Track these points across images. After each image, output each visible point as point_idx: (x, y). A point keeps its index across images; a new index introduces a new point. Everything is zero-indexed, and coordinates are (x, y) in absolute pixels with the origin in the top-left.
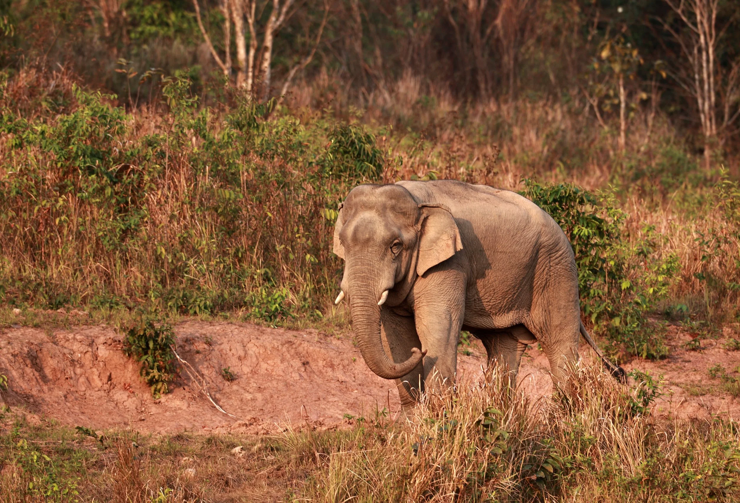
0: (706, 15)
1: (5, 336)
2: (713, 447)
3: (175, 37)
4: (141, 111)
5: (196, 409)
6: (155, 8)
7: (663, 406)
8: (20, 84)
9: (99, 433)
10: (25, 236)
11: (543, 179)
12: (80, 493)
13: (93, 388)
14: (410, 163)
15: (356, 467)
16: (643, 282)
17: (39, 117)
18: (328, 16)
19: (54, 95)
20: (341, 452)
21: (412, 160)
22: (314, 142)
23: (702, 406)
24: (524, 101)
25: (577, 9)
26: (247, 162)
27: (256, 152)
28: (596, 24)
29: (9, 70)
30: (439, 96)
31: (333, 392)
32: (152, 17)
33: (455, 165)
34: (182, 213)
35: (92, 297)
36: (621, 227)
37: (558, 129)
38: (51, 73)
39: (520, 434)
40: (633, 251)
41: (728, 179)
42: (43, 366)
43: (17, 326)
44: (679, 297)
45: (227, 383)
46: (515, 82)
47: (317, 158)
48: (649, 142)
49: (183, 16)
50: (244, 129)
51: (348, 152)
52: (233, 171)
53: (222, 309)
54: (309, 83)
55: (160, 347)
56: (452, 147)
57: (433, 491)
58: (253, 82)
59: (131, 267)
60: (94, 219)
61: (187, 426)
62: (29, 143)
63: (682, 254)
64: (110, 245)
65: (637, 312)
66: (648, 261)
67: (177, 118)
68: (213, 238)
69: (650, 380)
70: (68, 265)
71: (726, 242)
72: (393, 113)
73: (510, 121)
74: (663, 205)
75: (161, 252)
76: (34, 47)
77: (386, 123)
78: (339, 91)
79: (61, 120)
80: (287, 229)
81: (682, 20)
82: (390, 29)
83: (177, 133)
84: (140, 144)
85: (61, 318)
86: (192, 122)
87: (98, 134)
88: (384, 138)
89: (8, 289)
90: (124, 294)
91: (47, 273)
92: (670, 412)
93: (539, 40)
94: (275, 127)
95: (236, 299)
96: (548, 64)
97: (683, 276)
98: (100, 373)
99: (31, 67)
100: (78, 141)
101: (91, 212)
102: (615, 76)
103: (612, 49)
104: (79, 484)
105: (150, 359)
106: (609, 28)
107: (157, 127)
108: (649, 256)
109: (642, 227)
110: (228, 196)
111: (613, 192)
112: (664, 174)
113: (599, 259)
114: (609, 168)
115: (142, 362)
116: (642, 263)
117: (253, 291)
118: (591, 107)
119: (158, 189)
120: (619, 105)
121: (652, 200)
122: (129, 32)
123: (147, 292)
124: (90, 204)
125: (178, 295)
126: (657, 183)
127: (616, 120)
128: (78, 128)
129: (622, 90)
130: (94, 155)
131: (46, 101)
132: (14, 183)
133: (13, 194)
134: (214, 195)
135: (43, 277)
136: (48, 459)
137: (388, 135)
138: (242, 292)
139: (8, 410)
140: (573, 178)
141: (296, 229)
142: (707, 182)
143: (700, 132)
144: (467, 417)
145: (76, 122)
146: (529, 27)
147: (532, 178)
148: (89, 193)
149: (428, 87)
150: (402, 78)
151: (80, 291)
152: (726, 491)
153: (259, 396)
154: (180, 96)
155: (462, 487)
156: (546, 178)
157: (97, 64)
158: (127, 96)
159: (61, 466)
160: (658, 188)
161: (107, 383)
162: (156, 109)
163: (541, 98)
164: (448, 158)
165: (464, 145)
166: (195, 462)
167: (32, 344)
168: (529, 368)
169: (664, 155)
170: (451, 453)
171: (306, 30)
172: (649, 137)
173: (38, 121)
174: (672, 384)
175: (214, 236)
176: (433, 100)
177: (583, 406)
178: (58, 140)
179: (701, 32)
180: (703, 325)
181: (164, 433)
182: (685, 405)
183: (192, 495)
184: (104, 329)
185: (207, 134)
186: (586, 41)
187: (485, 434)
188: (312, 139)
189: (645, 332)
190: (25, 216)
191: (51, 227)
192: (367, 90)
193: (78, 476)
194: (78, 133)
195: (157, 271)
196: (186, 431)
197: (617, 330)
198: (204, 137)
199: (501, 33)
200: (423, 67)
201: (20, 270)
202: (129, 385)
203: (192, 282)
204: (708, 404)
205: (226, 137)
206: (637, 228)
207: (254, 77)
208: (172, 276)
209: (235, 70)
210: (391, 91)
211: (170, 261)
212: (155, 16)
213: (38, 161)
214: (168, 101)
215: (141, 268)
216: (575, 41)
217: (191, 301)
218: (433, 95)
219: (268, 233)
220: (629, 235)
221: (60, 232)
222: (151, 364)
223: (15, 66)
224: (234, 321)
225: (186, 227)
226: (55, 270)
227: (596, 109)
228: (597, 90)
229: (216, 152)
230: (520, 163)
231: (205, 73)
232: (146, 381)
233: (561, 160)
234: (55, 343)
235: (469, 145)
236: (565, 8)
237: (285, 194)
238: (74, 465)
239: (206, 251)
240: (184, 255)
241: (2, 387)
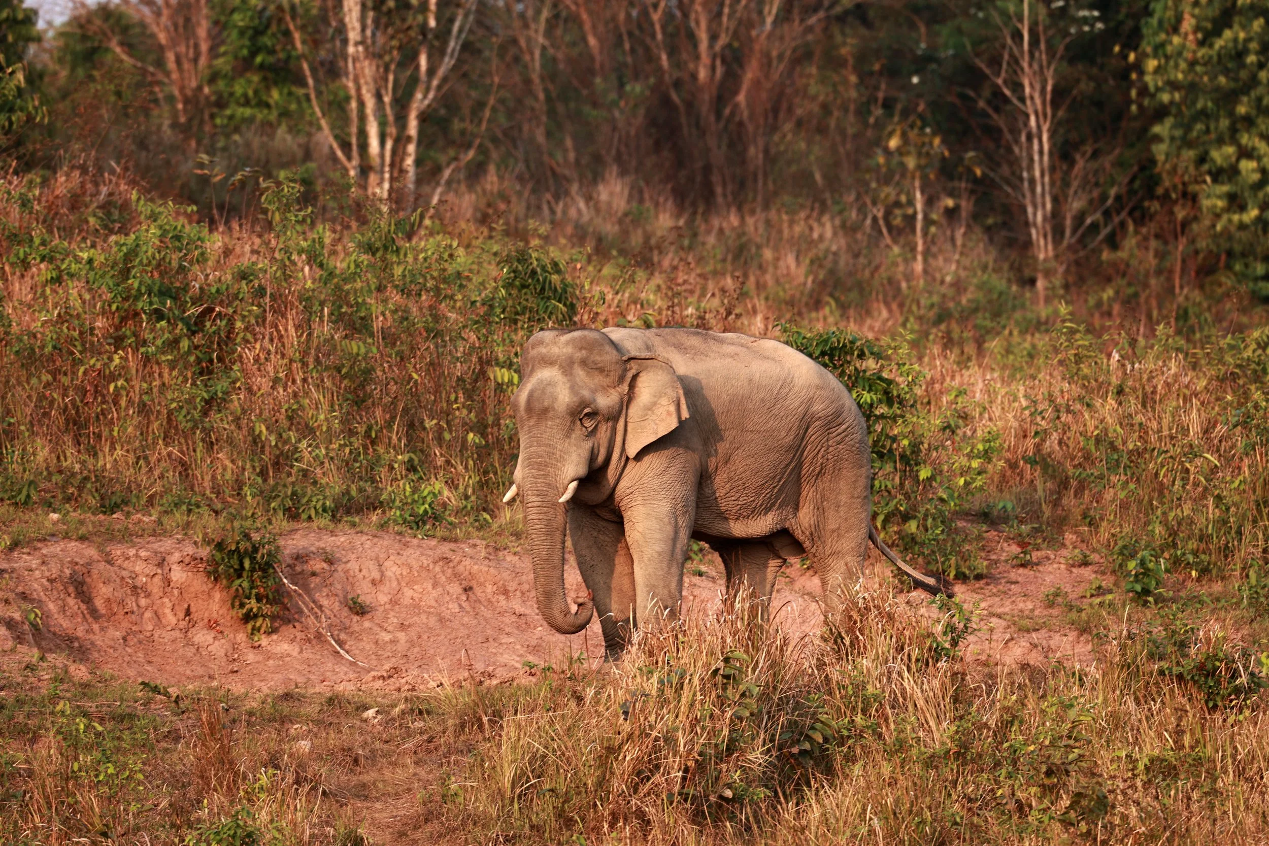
0: (1038, 87)
1: (37, 553)
2: (1050, 705)
3: (279, 124)
4: (230, 229)
5: (311, 656)
6: (249, 82)
7: (979, 647)
8: (57, 192)
9: (173, 691)
10: (66, 409)
11: (806, 322)
12: (146, 777)
13: (164, 627)
14: (616, 301)
15: (540, 737)
16: (950, 469)
17: (84, 239)
18: (497, 92)
19: (106, 206)
20: (519, 716)
21: (619, 297)
22: (478, 272)
23: (1036, 646)
24: (779, 211)
25: (853, 79)
26: (382, 301)
27: (396, 287)
28: (880, 101)
29: (41, 172)
30: (657, 205)
31: (507, 630)
32: (245, 95)
33: (679, 304)
34: (290, 376)
35: (162, 497)
36: (918, 391)
37: (827, 251)
38: (102, 175)
39: (775, 688)
40: (936, 425)
41: (1071, 321)
42: (93, 595)
43: (55, 539)
44: (1001, 491)
45: (356, 618)
46: (765, 184)
47: (483, 295)
48: (958, 268)
49: (290, 94)
50: (379, 255)
51: (527, 287)
52: (363, 314)
53: (348, 512)
54: (471, 188)
55: (260, 568)
56: (676, 278)
57: (651, 771)
58: (391, 187)
59: (218, 453)
60: (164, 384)
61: (299, 680)
62: (72, 276)
63: (1005, 429)
64: (187, 422)
65: (941, 512)
66: (957, 439)
67: (282, 239)
68: (335, 411)
69: (961, 611)
70: (128, 451)
71: (1068, 411)
72: (591, 230)
73: (758, 240)
74: (977, 359)
75: (261, 432)
76: (78, 139)
77: (582, 245)
78: (514, 199)
79: (116, 243)
80: (441, 397)
81: (1004, 95)
82: (587, 109)
83: (282, 260)
84: (229, 277)
85: (117, 527)
86: (304, 244)
87: (170, 263)
88: (579, 266)
89: (42, 486)
90: (208, 492)
91: (97, 462)
92: (989, 656)
93: (799, 124)
94: (422, 251)
95: (368, 497)
96: (812, 158)
97: (1007, 461)
98: (174, 606)
99: (73, 168)
100: (141, 272)
101: (160, 375)
102: (909, 175)
103: (904, 135)
104: (144, 764)
105: (246, 584)
106: (899, 107)
107: (253, 252)
108: (958, 431)
109: (948, 391)
110: (355, 350)
111: (906, 340)
112: (980, 315)
113: (887, 436)
114: (901, 305)
115: (234, 588)
116: (949, 443)
117: (391, 486)
118: (875, 219)
119: (256, 340)
120: (914, 217)
121: (963, 352)
122: (212, 116)
123: (240, 489)
124: (158, 363)
125: (286, 493)
126: (969, 327)
127: (911, 237)
128: (141, 254)
129: (918, 195)
130: (164, 293)
131: (95, 216)
132: (50, 333)
133: (48, 349)
134: (335, 349)
135: (91, 467)
136: (100, 728)
137: (584, 262)
138: (377, 488)
139: (42, 659)
140: (848, 321)
141: (453, 397)
142: (1041, 326)
143: (1030, 254)
145: (138, 245)
146: (785, 105)
147: (790, 321)
148: (157, 347)
149: (641, 192)
150: (603, 179)
151: (145, 488)
152: (1071, 768)
153: (401, 636)
154: (287, 208)
155: (692, 764)
156: (810, 321)
157: (168, 163)
158: (211, 209)
159: (119, 738)
160: (971, 334)
161: (184, 620)
162: (253, 227)
163: (802, 207)
164: (670, 294)
165: (693, 275)
166: (310, 731)
167: (77, 564)
168: (787, 593)
169: (980, 287)
170: (677, 716)
171: (466, 111)
172: (958, 262)
173: (83, 245)
174: (992, 615)
175: (337, 407)
176: (648, 210)
177: (865, 647)
178: (112, 272)
179: (1030, 111)
180: (1036, 530)
181: (266, 690)
182: (1011, 644)
183: (306, 779)
185: (325, 261)
186: (866, 125)
187: (724, 689)
188: (475, 267)
189: (953, 540)
190: (65, 380)
191: (103, 396)
192: (554, 197)
193: (143, 752)
194: (141, 261)
195: (255, 458)
196: (297, 687)
197: (913, 539)
198: (321, 265)
199: (746, 114)
200: (634, 163)
201: (58, 458)
202: (216, 622)
203: (305, 473)
204: (1044, 643)
205: (352, 266)
206: (941, 393)
207: (392, 179)
208: (277, 465)
209: (365, 169)
210: (589, 198)
211: (273, 443)
212: (250, 93)
213: (84, 302)
214: (270, 214)
215: (232, 453)
216: (851, 125)
217: (304, 500)
218: (648, 204)
219: (413, 403)
220: (929, 403)
221: (116, 403)
222: (247, 592)
223: (50, 166)
224: (366, 529)
225: (295, 395)
226: (108, 458)
227: (881, 222)
228: (883, 195)
229: (338, 287)
230: (774, 300)
231: (323, 175)
232: (240, 615)
233: (831, 295)
234: (110, 563)
235: (700, 275)
236: (836, 78)
237: (437, 347)
238: (137, 737)
239: (324, 429)
240: (293, 436)
241: (34, 626)
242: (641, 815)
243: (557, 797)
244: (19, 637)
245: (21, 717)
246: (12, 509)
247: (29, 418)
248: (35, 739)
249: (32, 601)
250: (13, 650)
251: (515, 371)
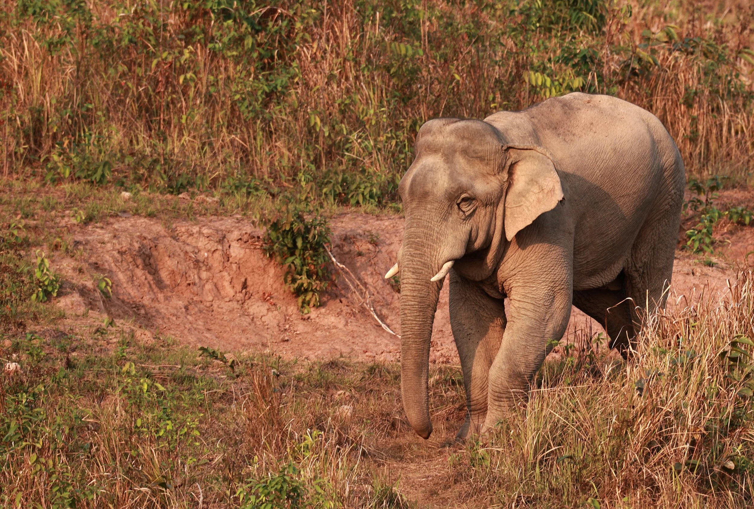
1: (109, 227)
9: (230, 357)
10: (139, 97)
12: (202, 434)
13: (223, 298)
14: (642, 14)
15: (561, 408)
20: (542, 389)
21: (644, 10)
26: (429, 8)
33: (699, 18)
34: (343, 73)
35: (224, 180)
42: (159, 267)
43: (126, 215)
47: (521, 5)
52: (411, 19)
53: (392, 199)
55: (311, 247)
57: (661, 442)
59: (276, 141)
60: (229, 77)
61: (344, 350)
64: (249, 112)
68: (383, 107)
70: (194, 137)
75: (316, 123)
80: (480, 97)
85: (183, 206)
89: (116, 166)
90: (266, 177)
91: (166, 146)
98: (232, 279)
101: (226, 69)
104: (201, 422)
105: (298, 262)
110: (403, 52)
115: (287, 265)
119: (313, 40)
123: (296, 174)
124: (224, 58)
125: (337, 179)
132: (126, 27)
133: (125, 42)
134: (385, 50)
135: (161, 151)
136: (162, 388)
139: (111, 323)
141: (491, 97)
144: (709, 347)
148: (224, 43)
151: (209, 172)
155: (697, 437)
159: (179, 398)
161: (241, 292)
164: (691, 9)
166: (351, 397)
167: (145, 238)
170: (686, 394)
175: (385, 103)
181: (313, 358)
183: (347, 440)
187: (731, 369)
190: (140, 71)
191: (174, 87)
193: (200, 411)
195: (310, 147)
196: (342, 356)
201: (131, 142)
202: (270, 295)
203: (355, 162)
208: (329, 154)
211: (327, 134)
215: (289, 143)
217: (353, 187)
219: (455, 101)
221: (185, 93)
222: (299, 268)
225: (348, 91)
226: (176, 143)
232: (292, 289)
234: (175, 238)
237: (478, 51)
238: (194, 397)
239: (373, 122)
240: (344, 128)
241: (105, 293)
242: (651, 482)
243: (575, 463)
244: (90, 303)
245: (91, 376)
246: (88, 187)
247: (105, 105)
248: (102, 396)
249: (103, 271)
250: (85, 315)
251: (548, 75)
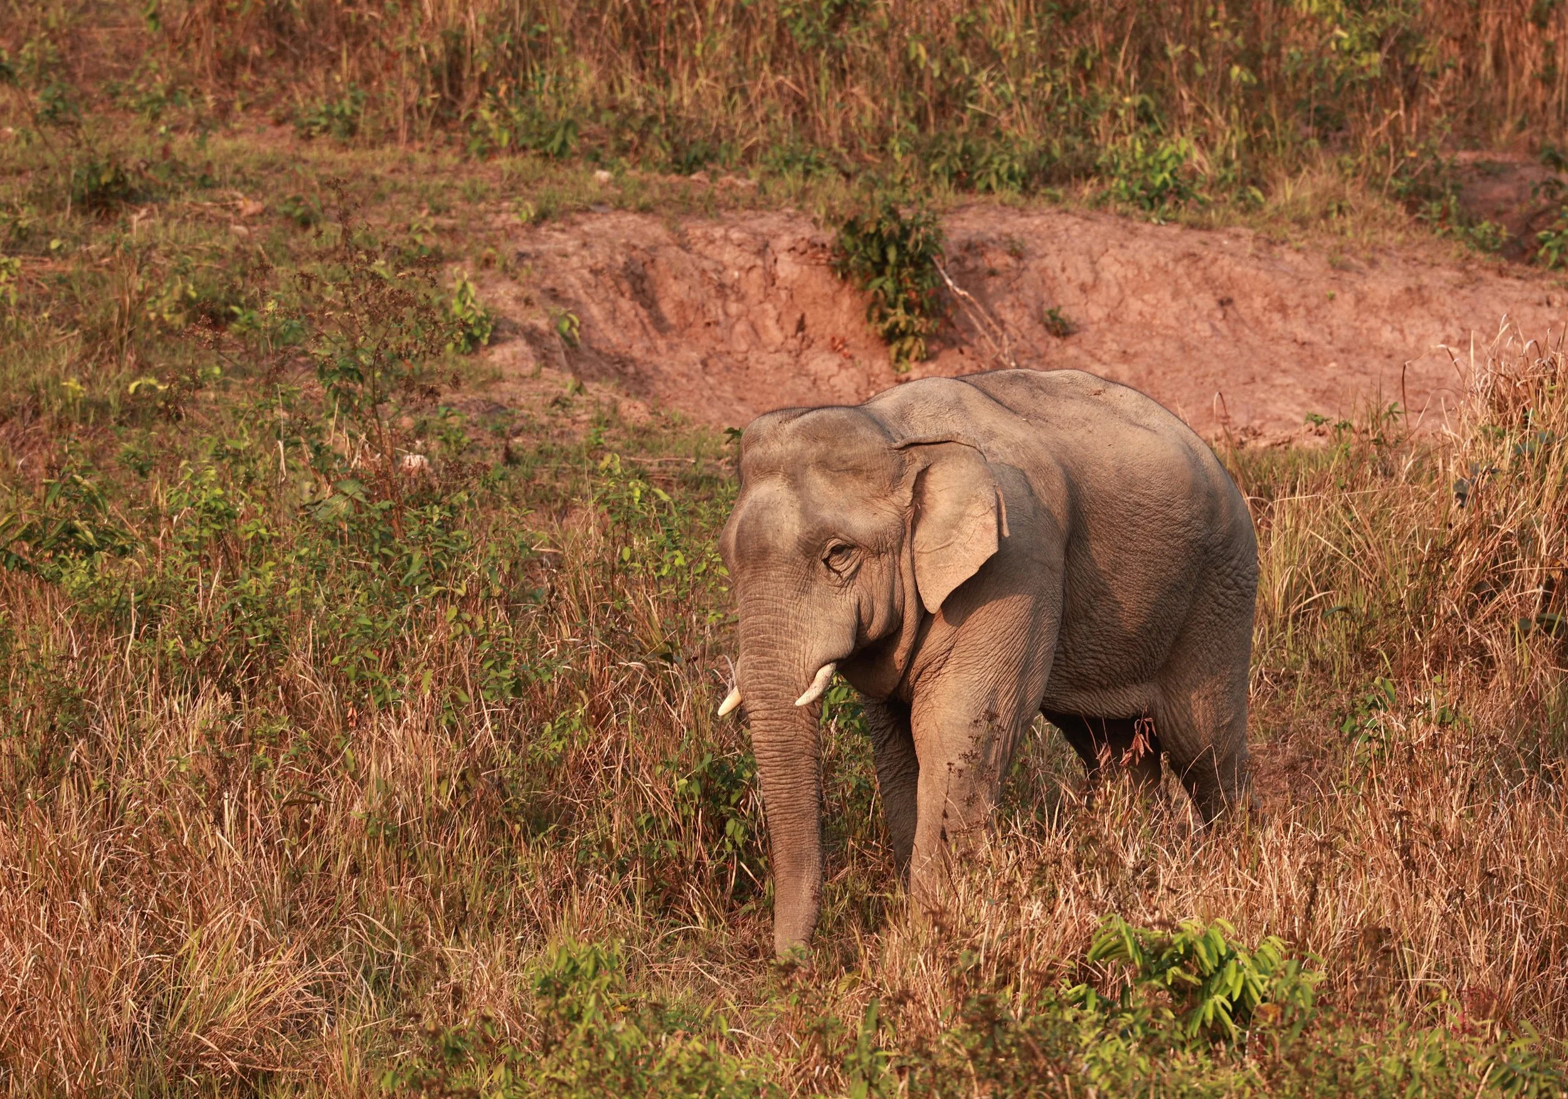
1: (575, 229)
10: (624, 13)
13: (765, 347)
15: (1329, 528)
20: (1298, 496)
31: (1284, 365)
35: (765, 150)
42: (658, 296)
43: (602, 209)
45: (1055, 341)
53: (1047, 181)
55: (911, 261)
57: (1496, 584)
59: (852, 86)
64: (807, 37)
68: (1030, 27)
70: (716, 80)
75: (918, 56)
80: (1192, 11)
85: (697, 194)
89: (585, 128)
90: (836, 145)
91: (670, 94)
95: (1078, 159)
98: (780, 315)
105: (889, 286)
115: (872, 291)
117: (1114, 142)
123: (885, 141)
125: (953, 149)
135: (660, 102)
136: (665, 497)
138: (1092, 145)
139: (579, 389)
141: (1210, 11)
151: (741, 136)
153: (1123, 370)
155: (1559, 576)
159: (692, 513)
161: (795, 336)
167: (635, 247)
170: (1538, 503)
175: (1034, 22)
184: (791, 218)
195: (909, 95)
202: (843, 341)
203: (984, 121)
208: (941, 106)
211: (937, 74)
215: (873, 87)
217: (981, 161)
219: (1149, 18)
221: (700, 6)
222: (891, 296)
224: (1072, 207)
225: (972, 2)
226: (687, 90)
232: (880, 332)
234: (685, 247)
239: (1015, 54)
240: (966, 63)
241: (568, 339)
242: (1479, 650)
243: (1353, 619)
244: (544, 356)
245: (546, 476)
246: (539, 162)
247: (568, 26)
248: (565, 511)
249: (566, 302)
250: (535, 376)
